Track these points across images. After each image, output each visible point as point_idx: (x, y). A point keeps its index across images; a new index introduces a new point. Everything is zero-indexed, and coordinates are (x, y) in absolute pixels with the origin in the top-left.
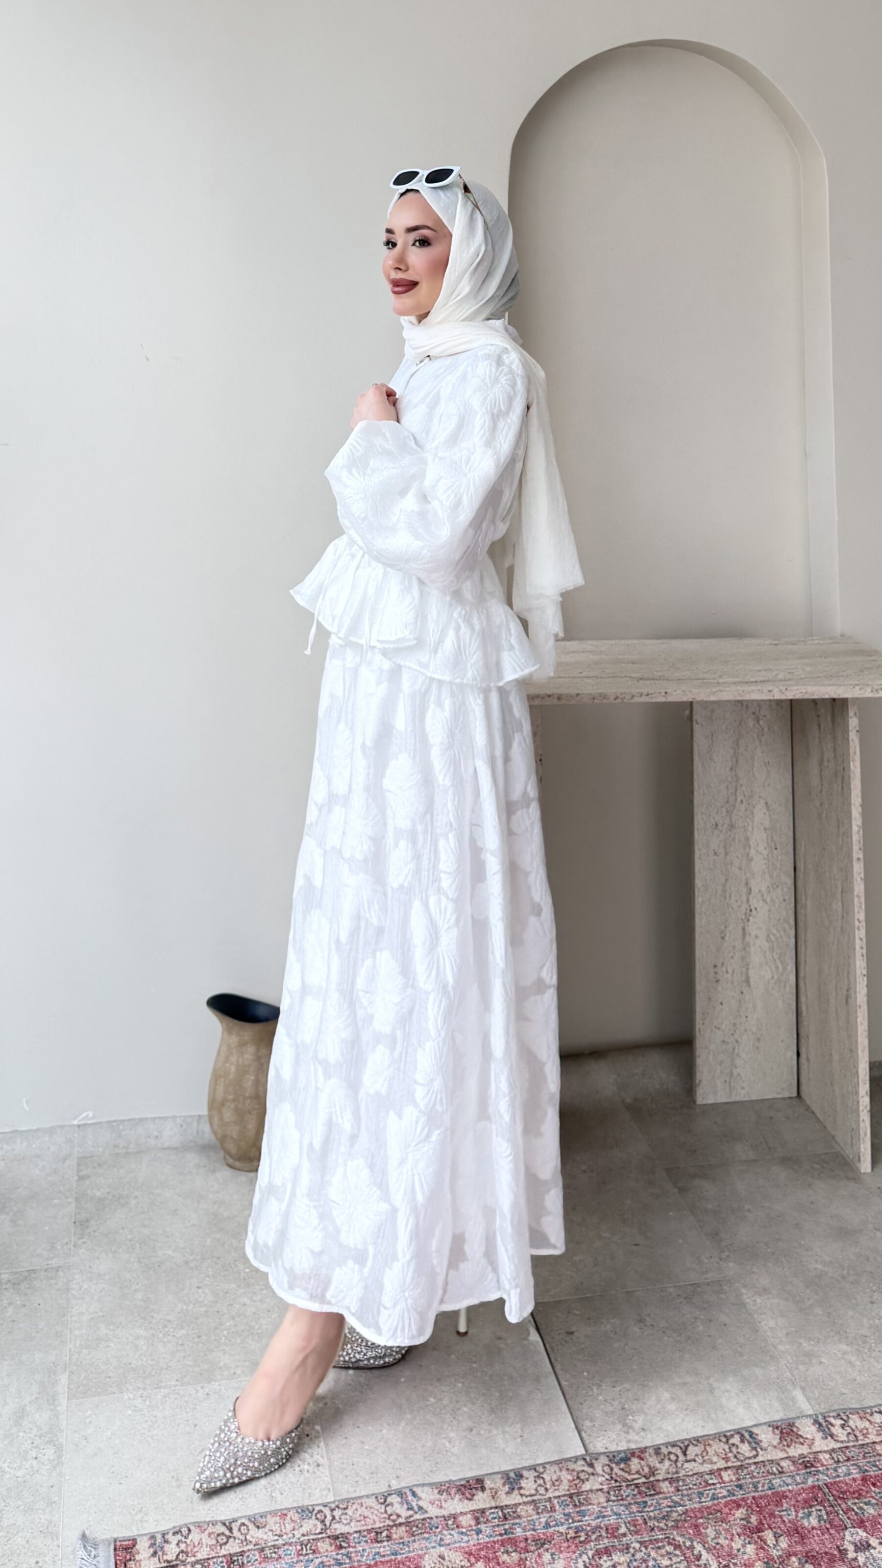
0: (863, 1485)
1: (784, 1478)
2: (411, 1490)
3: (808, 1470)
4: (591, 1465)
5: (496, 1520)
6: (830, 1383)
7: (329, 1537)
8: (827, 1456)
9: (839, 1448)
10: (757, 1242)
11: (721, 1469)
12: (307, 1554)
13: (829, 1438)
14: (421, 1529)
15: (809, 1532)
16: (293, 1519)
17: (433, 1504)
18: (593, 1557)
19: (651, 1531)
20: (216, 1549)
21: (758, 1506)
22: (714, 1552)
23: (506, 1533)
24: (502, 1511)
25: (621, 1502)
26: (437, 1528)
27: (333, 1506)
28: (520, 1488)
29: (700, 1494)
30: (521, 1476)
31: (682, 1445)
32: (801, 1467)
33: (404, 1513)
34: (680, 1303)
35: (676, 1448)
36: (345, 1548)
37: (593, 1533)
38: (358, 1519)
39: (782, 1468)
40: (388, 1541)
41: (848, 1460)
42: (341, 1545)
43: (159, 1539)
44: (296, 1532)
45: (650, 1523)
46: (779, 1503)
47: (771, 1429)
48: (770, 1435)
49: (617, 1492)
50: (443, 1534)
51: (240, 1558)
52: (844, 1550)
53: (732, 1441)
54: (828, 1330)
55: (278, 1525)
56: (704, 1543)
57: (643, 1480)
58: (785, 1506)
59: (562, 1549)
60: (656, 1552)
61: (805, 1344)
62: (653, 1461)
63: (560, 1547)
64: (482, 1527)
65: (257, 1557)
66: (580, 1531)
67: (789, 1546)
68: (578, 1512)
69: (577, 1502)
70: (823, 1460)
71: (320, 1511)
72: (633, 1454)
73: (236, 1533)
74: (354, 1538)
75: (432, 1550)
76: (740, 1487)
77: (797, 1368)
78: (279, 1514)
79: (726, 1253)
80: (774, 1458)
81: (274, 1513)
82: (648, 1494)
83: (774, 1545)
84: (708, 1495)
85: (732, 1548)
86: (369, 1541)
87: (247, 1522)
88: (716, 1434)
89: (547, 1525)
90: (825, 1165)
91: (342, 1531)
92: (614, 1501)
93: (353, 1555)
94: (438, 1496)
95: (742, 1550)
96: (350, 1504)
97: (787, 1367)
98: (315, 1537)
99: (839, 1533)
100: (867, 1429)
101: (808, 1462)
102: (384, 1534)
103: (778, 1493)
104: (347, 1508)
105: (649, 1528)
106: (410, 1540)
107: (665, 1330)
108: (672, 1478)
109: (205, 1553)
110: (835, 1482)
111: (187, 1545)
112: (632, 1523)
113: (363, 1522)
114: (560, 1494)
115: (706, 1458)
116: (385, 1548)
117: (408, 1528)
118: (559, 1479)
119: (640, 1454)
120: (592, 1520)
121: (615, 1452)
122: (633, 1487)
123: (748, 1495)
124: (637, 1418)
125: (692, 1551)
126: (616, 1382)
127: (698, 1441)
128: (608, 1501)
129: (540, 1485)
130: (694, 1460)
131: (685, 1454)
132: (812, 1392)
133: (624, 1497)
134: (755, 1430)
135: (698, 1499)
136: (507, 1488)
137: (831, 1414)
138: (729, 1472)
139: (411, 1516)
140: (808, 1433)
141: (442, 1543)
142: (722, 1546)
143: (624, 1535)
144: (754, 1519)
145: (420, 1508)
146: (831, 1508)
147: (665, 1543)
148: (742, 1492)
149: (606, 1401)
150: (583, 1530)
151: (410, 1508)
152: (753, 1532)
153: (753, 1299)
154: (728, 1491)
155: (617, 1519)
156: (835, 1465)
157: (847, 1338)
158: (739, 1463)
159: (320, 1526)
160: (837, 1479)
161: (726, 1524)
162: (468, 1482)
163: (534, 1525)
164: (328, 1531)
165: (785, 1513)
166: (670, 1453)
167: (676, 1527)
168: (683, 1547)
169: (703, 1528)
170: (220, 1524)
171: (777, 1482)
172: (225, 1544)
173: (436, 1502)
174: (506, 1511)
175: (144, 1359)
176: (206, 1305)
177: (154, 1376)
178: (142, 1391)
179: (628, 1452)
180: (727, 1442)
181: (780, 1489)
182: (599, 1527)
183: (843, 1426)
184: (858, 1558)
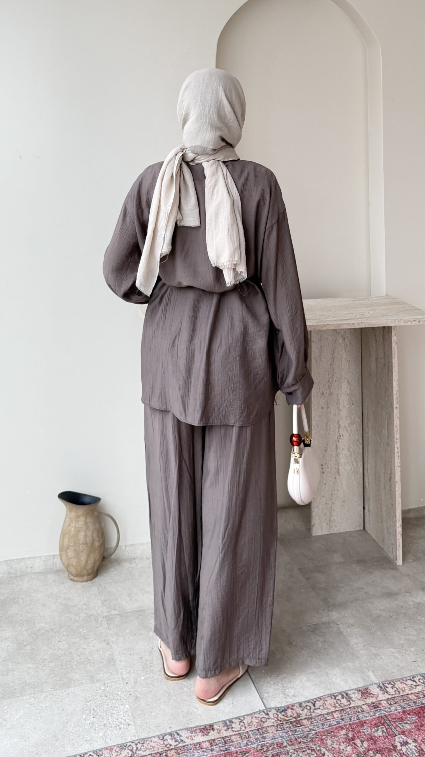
0: (403, 715)
1: (364, 714)
2: (176, 732)
3: (376, 709)
4: (267, 714)
5: (221, 744)
6: (387, 668)
8: (385, 702)
9: (391, 698)
10: (347, 601)
11: (333, 712)
13: (386, 693)
14: (182, 751)
15: (378, 738)
16: (116, 750)
17: (187, 738)
19: (299, 744)
21: (352, 728)
22: (331, 751)
23: (226, 750)
24: (224, 739)
25: (284, 731)
26: (191, 749)
27: (136, 742)
28: (232, 728)
29: (323, 724)
30: (232, 722)
31: (313, 702)
32: (372, 708)
33: (173, 743)
34: (310, 634)
35: (309, 703)
37: (271, 746)
38: (150, 748)
39: (363, 709)
41: (396, 703)
44: (118, 756)
45: (299, 740)
46: (362, 726)
47: (357, 691)
48: (356, 695)
49: (281, 726)
50: (194, 753)
52: (396, 746)
53: (337, 698)
54: (384, 642)
55: (108, 754)
56: (326, 748)
57: (294, 720)
58: (365, 727)
60: (302, 753)
61: (373, 650)
62: (299, 710)
64: (214, 747)
67: (368, 746)
68: (262, 737)
69: (261, 732)
70: (383, 704)
71: (130, 745)
72: (288, 707)
76: (343, 719)
77: (369, 661)
78: (109, 749)
79: (332, 608)
80: (359, 705)
81: (106, 749)
82: (297, 726)
83: (361, 746)
84: (327, 724)
85: (340, 748)
87: (92, 754)
88: (329, 694)
89: (247, 744)
90: (379, 563)
91: (142, 755)
92: (280, 730)
94: (190, 734)
95: (345, 749)
96: (145, 741)
97: (364, 661)
99: (392, 738)
100: (404, 688)
101: (376, 705)
102: (164, 754)
103: (361, 721)
104: (144, 743)
105: (298, 742)
106: (177, 756)
107: (302, 647)
108: (308, 718)
110: (390, 714)
112: (290, 741)
113: (153, 750)
114: (253, 729)
115: (325, 707)
117: (176, 751)
118: (252, 721)
119: (291, 707)
120: (269, 740)
121: (280, 707)
122: (289, 723)
123: (347, 723)
124: (290, 691)
125: (320, 752)
126: (279, 674)
127: (320, 699)
128: (277, 731)
129: (242, 726)
130: (319, 708)
131: (314, 706)
132: (378, 672)
133: (285, 728)
134: (349, 692)
135: (322, 727)
136: (225, 728)
137: (386, 682)
138: (337, 712)
139: (177, 745)
140: (375, 692)
142: (335, 748)
143: (286, 747)
144: (350, 735)
145: (182, 741)
146: (388, 727)
147: (307, 749)
148: (344, 722)
149: (274, 683)
150: (265, 746)
151: (176, 741)
152: (350, 741)
154: (337, 722)
155: (282, 739)
156: (389, 706)
157: (394, 646)
158: (342, 708)
160: (392, 713)
161: (337, 738)
162: (205, 726)
163: (240, 745)
164: (135, 755)
165: (366, 730)
166: (307, 706)
167: (312, 741)
168: (316, 751)
169: (326, 741)
170: (78, 756)
171: (361, 716)
173: (190, 737)
174: (226, 739)
175: (33, 679)
176: (64, 650)
177: (39, 687)
178: (33, 695)
179: (285, 707)
180: (335, 699)
181: (362, 720)
182: (273, 744)
183: (392, 688)
184: (403, 749)
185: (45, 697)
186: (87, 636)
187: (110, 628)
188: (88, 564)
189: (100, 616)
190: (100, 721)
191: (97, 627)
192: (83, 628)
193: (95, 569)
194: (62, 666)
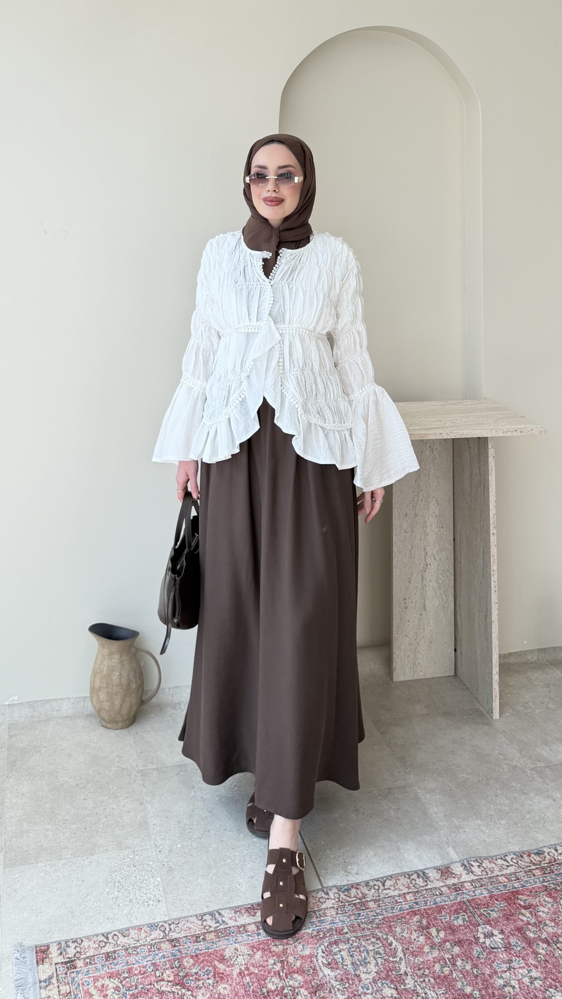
0: (490, 900)
1: (443, 898)
2: (217, 912)
3: (458, 893)
4: (327, 894)
6: (470, 843)
7: (168, 940)
8: (469, 884)
9: (476, 879)
10: (428, 763)
11: (405, 894)
12: (154, 951)
13: (471, 873)
14: (224, 934)
15: (457, 928)
16: (146, 931)
17: (231, 919)
18: (327, 946)
19: (363, 930)
20: (98, 949)
21: (427, 914)
22: (400, 941)
25: (345, 914)
26: (233, 933)
27: (170, 922)
31: (382, 880)
32: (453, 891)
33: (213, 925)
34: (381, 800)
35: (378, 882)
36: (178, 946)
37: (328, 932)
38: (186, 929)
39: (442, 892)
40: (204, 941)
41: (482, 886)
42: (175, 945)
43: (63, 944)
44: (147, 938)
45: (362, 926)
46: (440, 912)
47: (436, 870)
48: (435, 874)
49: (342, 909)
50: (237, 937)
51: (113, 954)
52: (478, 937)
53: (412, 877)
54: (469, 812)
55: (137, 935)
56: (394, 936)
57: (358, 901)
58: (443, 913)
59: (309, 942)
60: (365, 942)
61: (455, 821)
62: (365, 890)
63: (308, 941)
65: (124, 953)
66: (320, 932)
67: (445, 936)
69: (318, 914)
70: (467, 887)
71: (162, 926)
72: (352, 886)
73: (111, 940)
74: (183, 941)
75: (230, 946)
76: (417, 903)
77: (450, 835)
78: (137, 928)
79: (409, 770)
80: (437, 886)
81: (134, 928)
82: (361, 909)
83: (436, 936)
84: (397, 908)
85: (411, 938)
86: (192, 942)
87: (117, 933)
88: (403, 873)
90: (470, 716)
91: (176, 937)
92: (340, 914)
93: (182, 950)
94: (234, 914)
95: (417, 940)
96: (180, 921)
97: (444, 835)
98: (159, 941)
99: (475, 928)
100: (493, 868)
101: (458, 888)
102: (201, 938)
103: (439, 906)
104: (178, 923)
105: (362, 929)
106: (217, 940)
107: (371, 815)
108: (376, 900)
109: (92, 953)
110: (473, 899)
111: (81, 949)
112: (351, 926)
113: (188, 931)
115: (396, 887)
116: (202, 946)
117: (216, 934)
119: (356, 886)
120: (327, 925)
121: (341, 886)
122: (352, 905)
123: (421, 908)
124: (353, 867)
125: (387, 941)
126: (341, 846)
128: (337, 914)
130: (389, 889)
131: (384, 885)
132: (459, 848)
133: (347, 911)
134: (426, 871)
135: (391, 911)
137: (472, 860)
138: (410, 895)
139: (218, 927)
140: (458, 871)
141: (237, 941)
142: (405, 937)
143: (346, 933)
144: (424, 922)
145: (223, 922)
146: (471, 914)
147: (371, 937)
148: (417, 906)
149: (335, 858)
150: (322, 931)
151: (217, 922)
152: (424, 929)
153: (425, 795)
154: (410, 906)
155: (342, 924)
156: (473, 889)
157: (481, 817)
158: (416, 890)
159: (162, 934)
160: (475, 897)
161: (408, 925)
162: (252, 906)
164: (167, 937)
165: (443, 917)
166: (375, 885)
167: (379, 928)
168: (381, 939)
169: (394, 928)
170: (101, 935)
171: (438, 900)
172: (104, 947)
173: (233, 918)
175: (51, 843)
176: (89, 810)
177: (57, 852)
178: (50, 862)
179: (349, 886)
180: (409, 878)
181: (440, 904)
182: (331, 929)
183: (479, 866)
184: (486, 942)
185: (64, 865)
186: (118, 794)
187: (145, 785)
188: (123, 708)
189: (134, 770)
190: (125, 896)
191: (130, 784)
192: (113, 784)
193: (132, 714)
194: (86, 829)
